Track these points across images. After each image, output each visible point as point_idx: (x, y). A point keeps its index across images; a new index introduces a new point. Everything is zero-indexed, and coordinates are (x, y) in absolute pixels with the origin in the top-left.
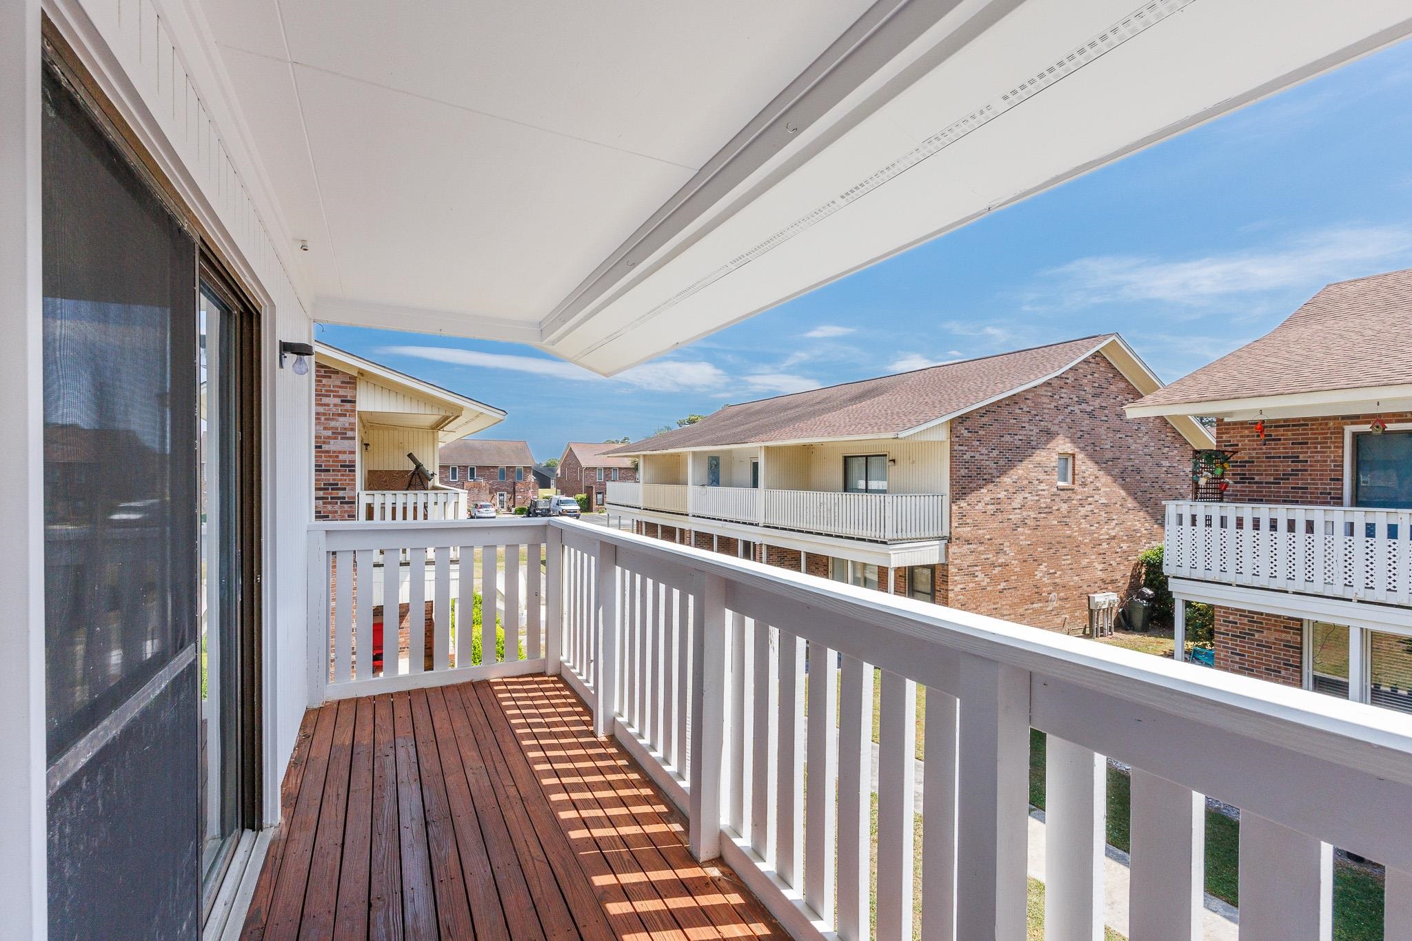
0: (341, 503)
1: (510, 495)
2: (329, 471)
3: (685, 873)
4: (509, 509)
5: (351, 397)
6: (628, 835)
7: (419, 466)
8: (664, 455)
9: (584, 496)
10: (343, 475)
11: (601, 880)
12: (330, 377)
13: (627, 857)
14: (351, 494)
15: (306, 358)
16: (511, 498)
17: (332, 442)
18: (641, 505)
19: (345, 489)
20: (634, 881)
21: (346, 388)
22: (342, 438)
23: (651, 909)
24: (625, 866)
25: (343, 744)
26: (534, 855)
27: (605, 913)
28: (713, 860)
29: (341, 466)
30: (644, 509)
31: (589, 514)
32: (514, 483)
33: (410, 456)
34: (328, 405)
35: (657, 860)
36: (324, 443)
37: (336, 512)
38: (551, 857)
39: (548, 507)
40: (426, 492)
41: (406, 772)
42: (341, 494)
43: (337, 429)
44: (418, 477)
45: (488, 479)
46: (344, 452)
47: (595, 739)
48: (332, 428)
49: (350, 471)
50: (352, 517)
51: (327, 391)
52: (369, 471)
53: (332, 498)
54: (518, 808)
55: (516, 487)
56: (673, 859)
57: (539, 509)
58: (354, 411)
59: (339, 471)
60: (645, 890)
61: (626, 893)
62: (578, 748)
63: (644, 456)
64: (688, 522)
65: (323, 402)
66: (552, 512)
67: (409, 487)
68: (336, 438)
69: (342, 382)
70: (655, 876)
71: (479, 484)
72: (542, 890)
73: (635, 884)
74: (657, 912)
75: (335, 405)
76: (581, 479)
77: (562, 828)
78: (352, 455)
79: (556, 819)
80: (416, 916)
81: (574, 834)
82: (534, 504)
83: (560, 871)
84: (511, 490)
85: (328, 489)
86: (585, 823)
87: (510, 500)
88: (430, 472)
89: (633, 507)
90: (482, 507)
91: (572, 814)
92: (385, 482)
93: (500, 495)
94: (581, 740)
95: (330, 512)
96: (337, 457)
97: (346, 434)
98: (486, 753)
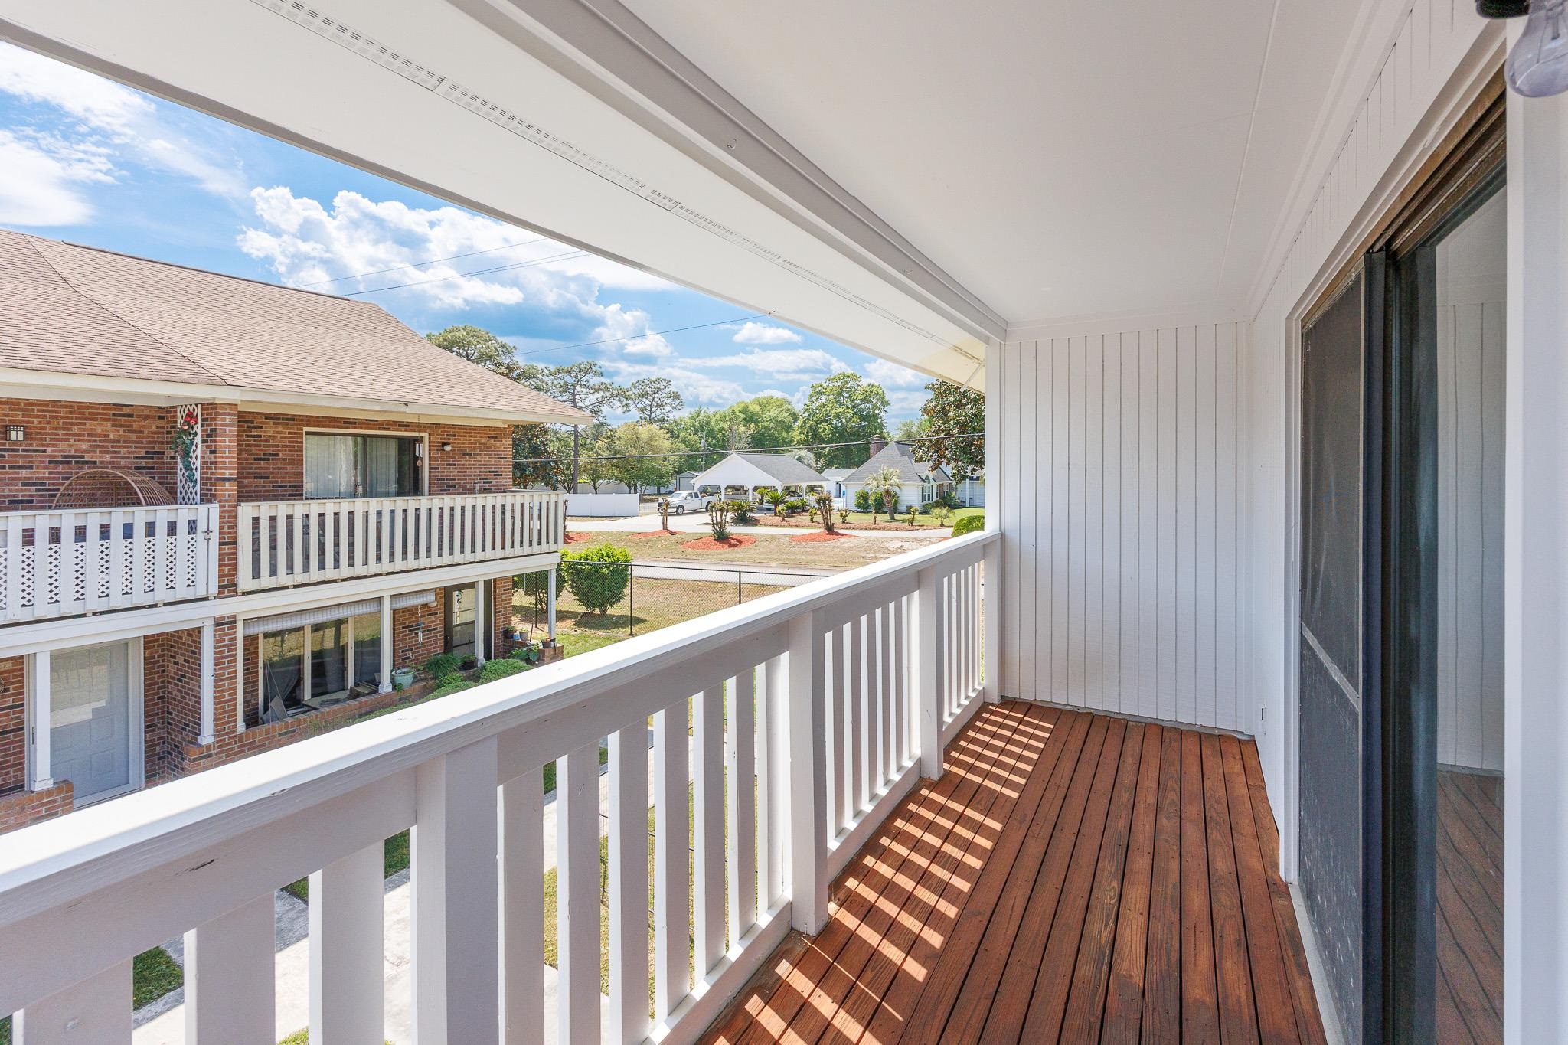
20: (895, 949)
24: (885, 965)
27: (948, 941)
60: (897, 933)
61: (913, 944)
70: (874, 938)
73: (897, 944)
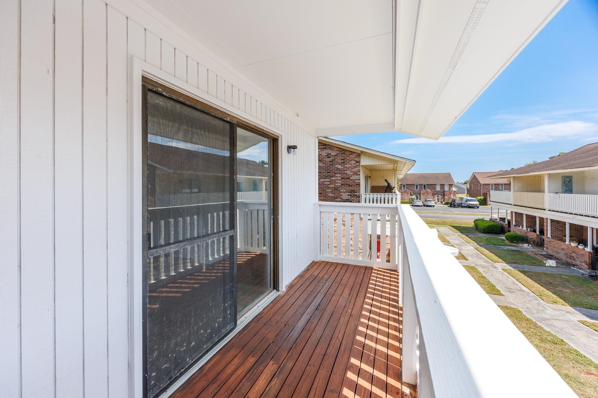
0: (356, 197)
1: (442, 197)
2: (352, 186)
3: (391, 381)
4: (442, 202)
5: (359, 160)
6: (379, 350)
7: (389, 184)
8: (528, 177)
9: (482, 198)
10: (356, 188)
11: (354, 361)
12: (352, 154)
13: (371, 358)
14: (359, 194)
15: (295, 149)
16: (443, 198)
17: (353, 176)
18: (512, 203)
19: (357, 192)
21: (357, 157)
22: (356, 175)
23: (364, 385)
24: (368, 361)
25: (314, 275)
26: (339, 337)
27: (345, 373)
28: (411, 384)
29: (356, 184)
30: (514, 205)
31: (485, 206)
32: (444, 191)
33: (386, 180)
34: (352, 164)
35: (383, 368)
36: (351, 177)
37: (354, 200)
38: (344, 342)
39: (461, 202)
40: (392, 194)
41: (324, 290)
42: (356, 194)
43: (354, 172)
44: (388, 188)
45: (432, 190)
46: (357, 180)
47: (397, 304)
48: (353, 172)
49: (358, 186)
50: (359, 202)
51: (351, 159)
52: (372, 186)
53: (353, 195)
54: (347, 318)
55: (445, 193)
56: (390, 372)
57: (456, 203)
58: (360, 165)
59: (355, 186)
60: (368, 376)
61: (359, 372)
62: (387, 305)
63: (514, 177)
64: (545, 214)
65: (350, 163)
66: (463, 205)
67: (385, 192)
68: (354, 175)
69: (356, 156)
70: (377, 373)
71: (428, 192)
72: (331, 351)
73: (366, 371)
74: (365, 389)
75: (354, 164)
76: (480, 190)
77: (356, 332)
78: (359, 181)
79: (356, 328)
80: (291, 337)
81: (358, 338)
82: (454, 201)
83: (342, 348)
84: (443, 194)
85: (352, 192)
86: (366, 336)
87: (442, 198)
88: (393, 187)
89: (507, 204)
90: (428, 201)
91: (364, 330)
92: (377, 190)
93: (437, 196)
94: (391, 302)
95: (353, 200)
96: (355, 181)
97: (357, 173)
98: (352, 293)
